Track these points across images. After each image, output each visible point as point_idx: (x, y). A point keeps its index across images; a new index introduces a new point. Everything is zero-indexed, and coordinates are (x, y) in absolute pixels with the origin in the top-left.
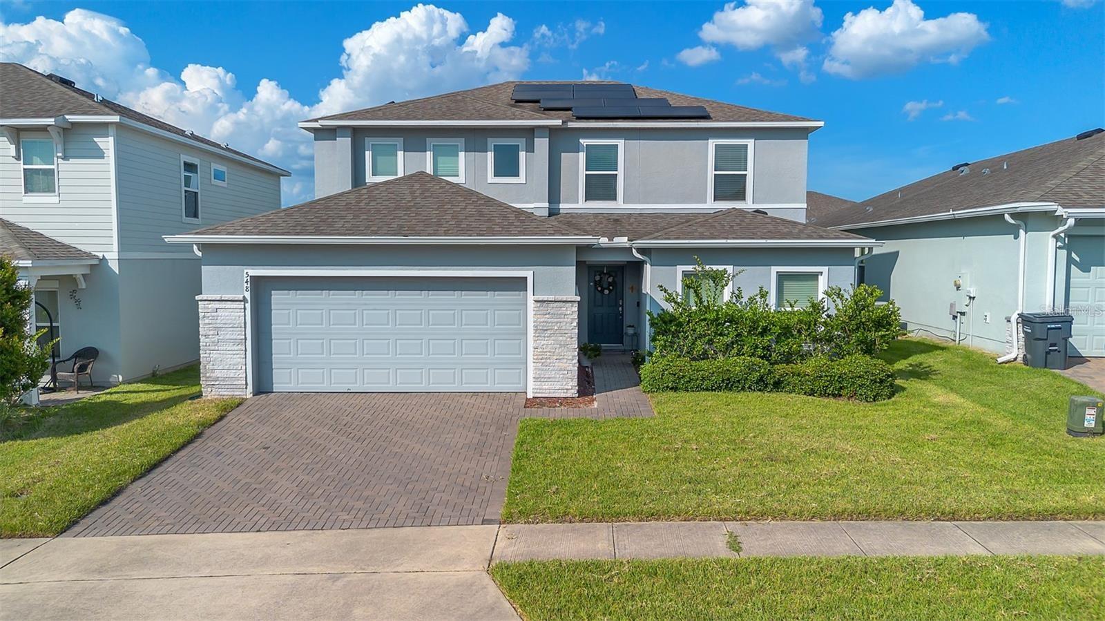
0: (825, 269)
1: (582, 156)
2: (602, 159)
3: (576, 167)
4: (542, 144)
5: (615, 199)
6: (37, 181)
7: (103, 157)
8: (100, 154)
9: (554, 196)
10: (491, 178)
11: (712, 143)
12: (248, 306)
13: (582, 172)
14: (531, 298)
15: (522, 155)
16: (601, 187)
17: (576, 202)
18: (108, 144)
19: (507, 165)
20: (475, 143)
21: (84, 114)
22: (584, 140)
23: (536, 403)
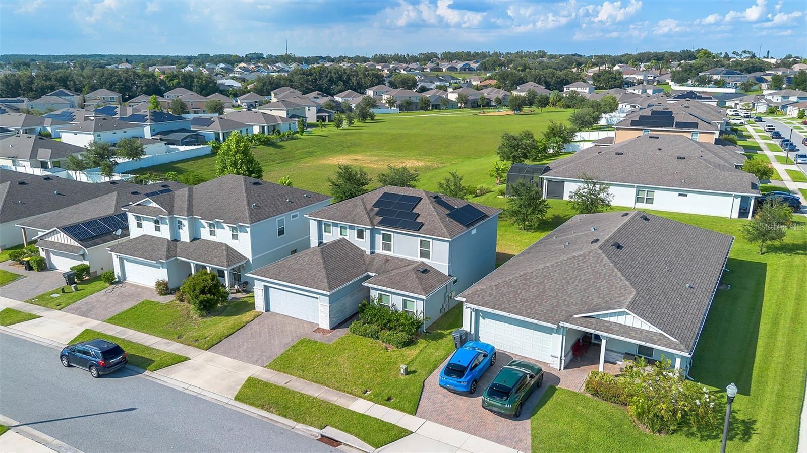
0: (415, 301)
1: (381, 236)
2: (387, 238)
3: (380, 239)
4: (368, 232)
5: (391, 251)
6: (235, 237)
8: (247, 233)
9: (373, 248)
10: (356, 238)
11: (419, 239)
12: (263, 291)
13: (382, 241)
14: (319, 304)
15: (364, 233)
16: (387, 247)
17: (380, 250)
18: (248, 230)
19: (360, 235)
20: (352, 228)
21: (243, 223)
22: (382, 232)
23: (319, 330)
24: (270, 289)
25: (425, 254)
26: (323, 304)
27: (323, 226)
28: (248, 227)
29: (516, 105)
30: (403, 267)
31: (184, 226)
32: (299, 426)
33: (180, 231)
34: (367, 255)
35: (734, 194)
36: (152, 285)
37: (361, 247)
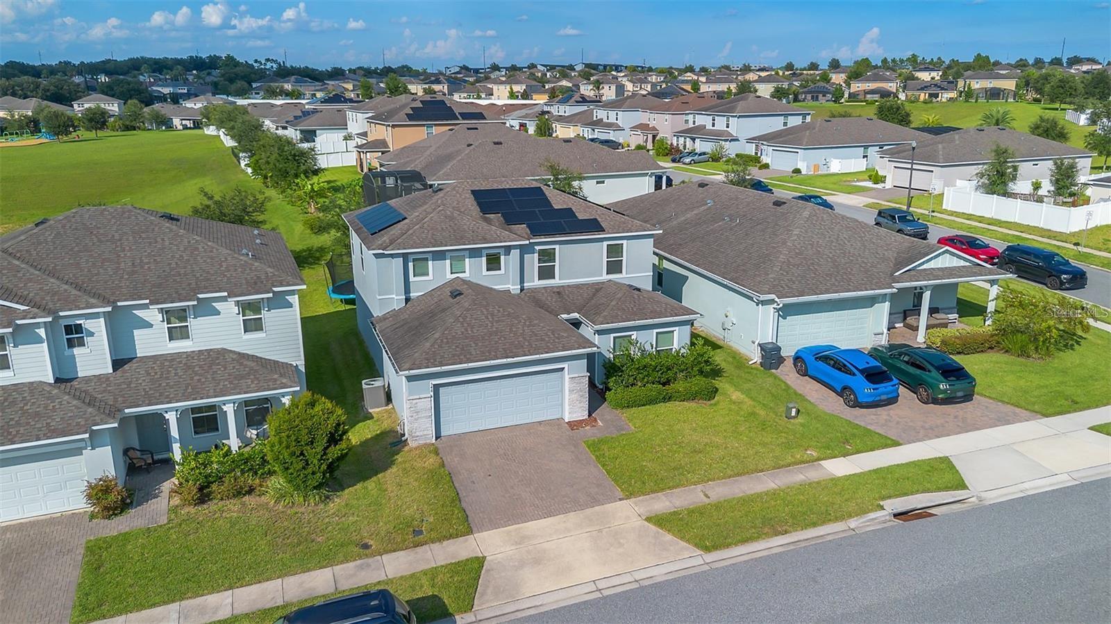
0: (677, 328)
1: (536, 255)
2: (547, 256)
3: (533, 261)
4: (515, 253)
5: (554, 278)
6: (252, 326)
7: (292, 307)
8: (290, 305)
9: (522, 281)
10: (485, 272)
11: (605, 243)
12: (432, 399)
13: (537, 265)
14: (567, 377)
15: (502, 258)
16: (546, 273)
17: (534, 282)
18: (294, 300)
19: (493, 263)
20: (474, 253)
21: (282, 285)
22: (537, 248)
24: (442, 390)
25: (614, 267)
26: (577, 375)
27: (411, 264)
28: (292, 293)
29: (59, 126)
30: (594, 295)
31: (92, 334)
33: (77, 351)
34: (518, 295)
35: (650, 172)
36: (77, 503)
37: (496, 285)
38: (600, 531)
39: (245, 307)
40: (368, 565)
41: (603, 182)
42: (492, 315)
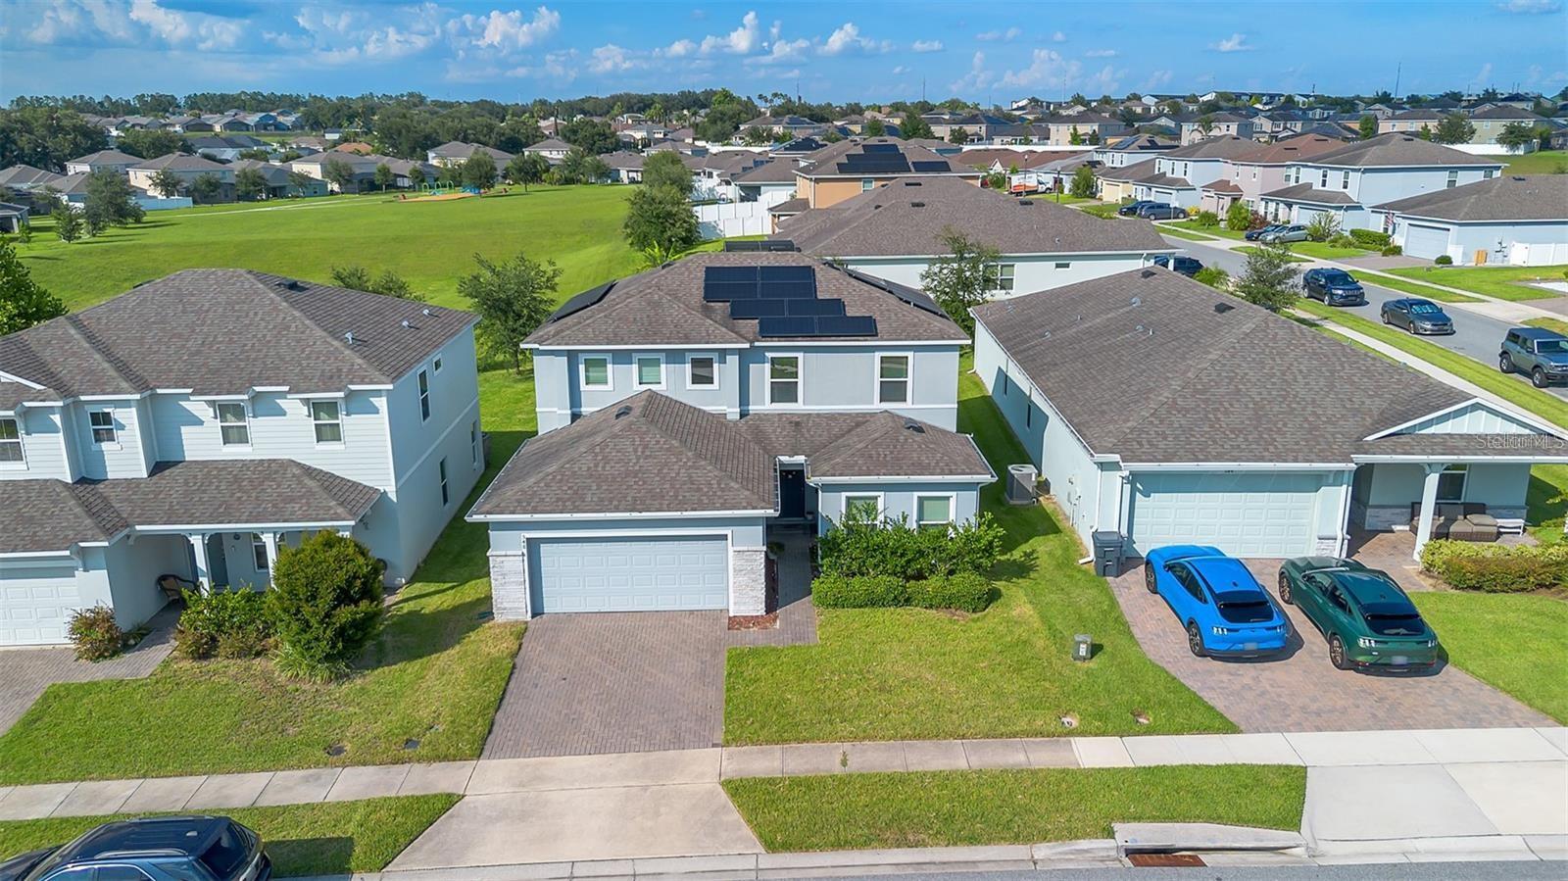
0: (954, 494)
1: (768, 366)
2: (784, 370)
3: (762, 376)
4: (733, 361)
5: (796, 401)
6: (327, 434)
7: (378, 413)
8: (377, 412)
9: (744, 399)
10: (689, 385)
11: (878, 355)
12: (526, 558)
13: (768, 380)
14: (731, 549)
15: (716, 366)
16: (784, 391)
17: (763, 404)
18: (381, 403)
19: (701, 373)
20: (675, 357)
21: (362, 382)
22: (769, 355)
23: (736, 623)
24: (544, 547)
25: (893, 391)
26: (746, 549)
27: (582, 367)
28: (378, 393)
29: (481, 177)
30: (849, 431)
31: (122, 427)
32: (1042, 851)
33: (105, 446)
34: (735, 423)
35: (1145, 252)
36: (57, 634)
37: (706, 405)
38: (645, 788)
39: (317, 408)
40: (318, 778)
41: (1067, 266)
42: (646, 447)
